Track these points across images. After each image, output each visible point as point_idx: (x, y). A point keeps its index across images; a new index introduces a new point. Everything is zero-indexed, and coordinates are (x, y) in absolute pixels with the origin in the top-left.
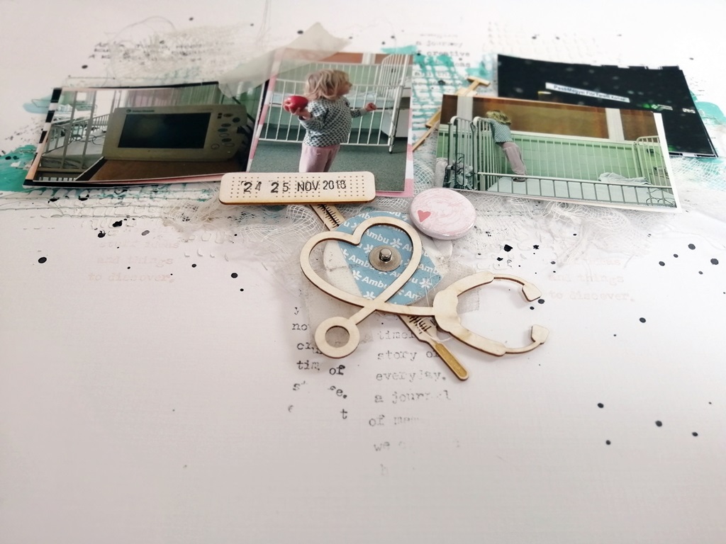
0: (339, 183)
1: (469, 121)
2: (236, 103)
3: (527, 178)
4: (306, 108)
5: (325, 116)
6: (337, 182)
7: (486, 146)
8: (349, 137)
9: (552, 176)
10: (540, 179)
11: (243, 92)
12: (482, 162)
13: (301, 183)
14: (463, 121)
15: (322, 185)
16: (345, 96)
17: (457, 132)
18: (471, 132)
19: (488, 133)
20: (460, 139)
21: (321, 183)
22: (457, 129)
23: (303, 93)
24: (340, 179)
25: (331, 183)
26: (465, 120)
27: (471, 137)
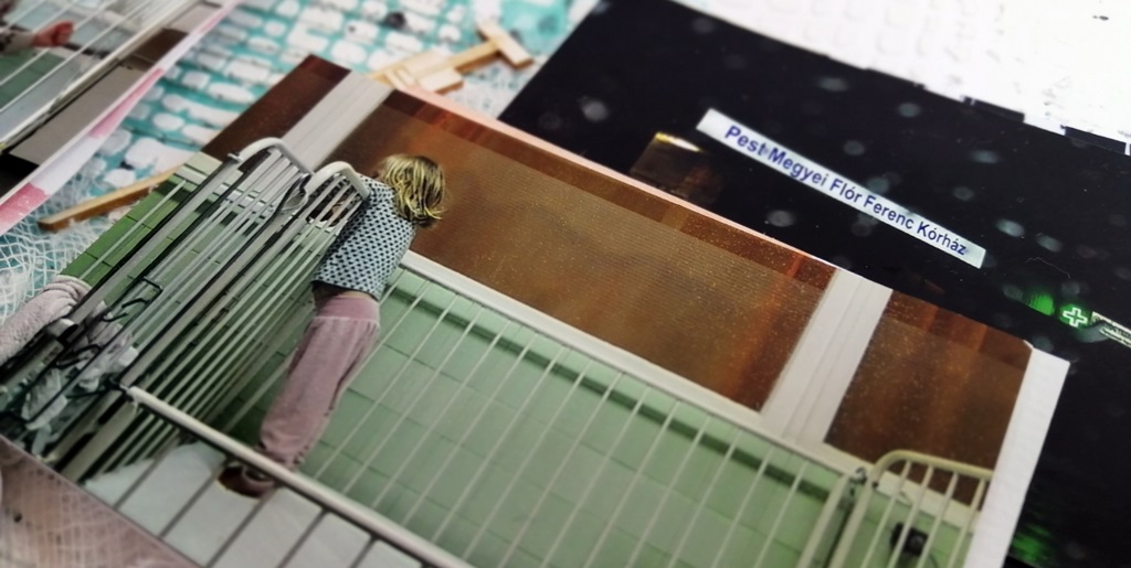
1: (302, 170)
3: (280, 483)
7: (265, 286)
9: (387, 510)
10: (327, 509)
12: (192, 346)
14: (286, 162)
17: (224, 197)
18: (268, 215)
19: (322, 233)
20: (209, 224)
22: (233, 187)
26: (293, 162)
27: (252, 231)
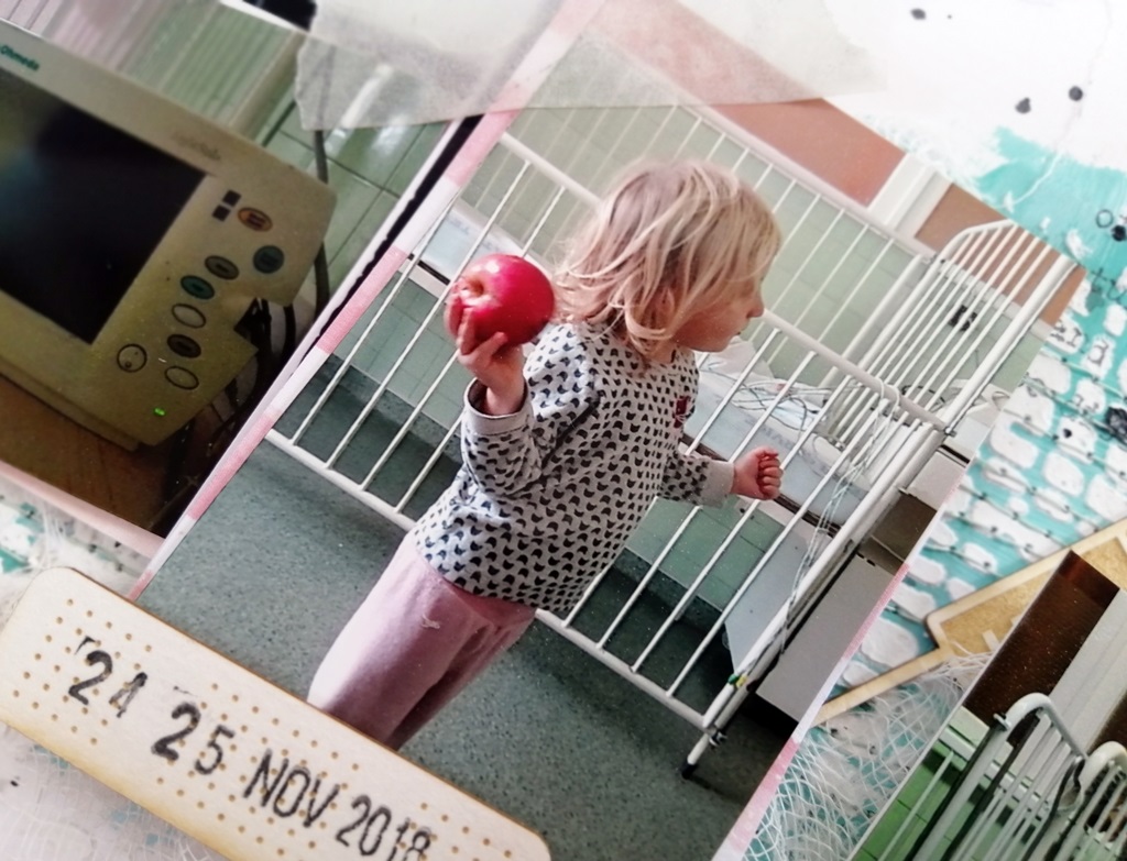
0: (408, 837)
1: (1075, 751)
2: (312, 169)
4: (527, 347)
5: (567, 427)
6: (402, 830)
8: (587, 593)
11: (366, 124)
13: (275, 764)
14: (1057, 735)
15: (343, 814)
16: (700, 357)
17: (996, 781)
18: (1045, 815)
20: (986, 821)
21: (344, 799)
22: (1005, 768)
23: (557, 256)
24: (422, 821)
25: (381, 819)
26: (1065, 738)
27: (1033, 836)
